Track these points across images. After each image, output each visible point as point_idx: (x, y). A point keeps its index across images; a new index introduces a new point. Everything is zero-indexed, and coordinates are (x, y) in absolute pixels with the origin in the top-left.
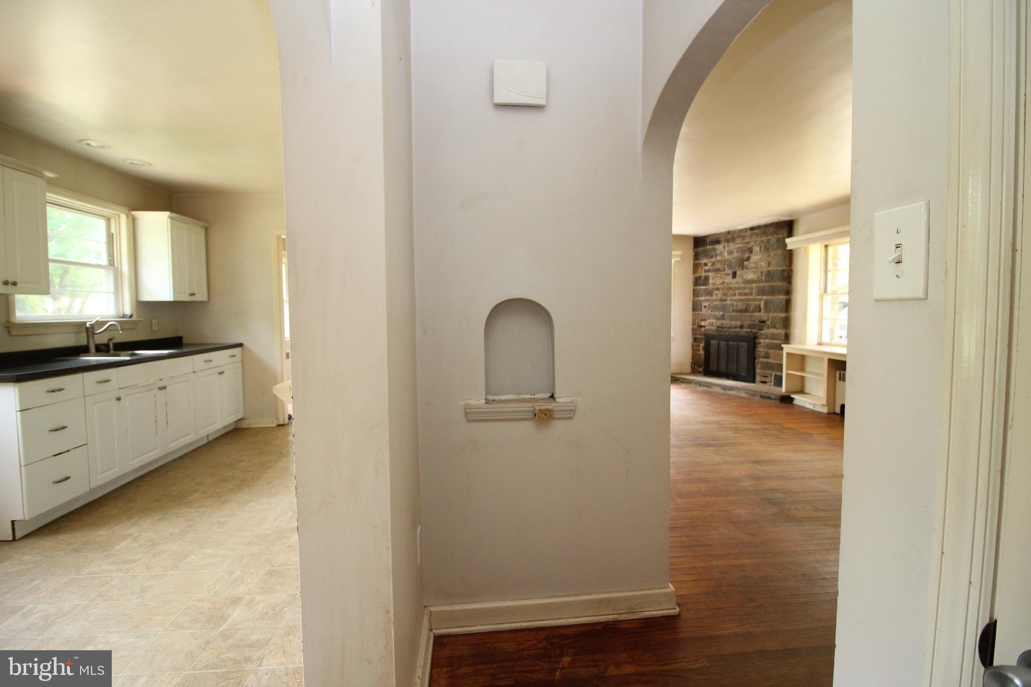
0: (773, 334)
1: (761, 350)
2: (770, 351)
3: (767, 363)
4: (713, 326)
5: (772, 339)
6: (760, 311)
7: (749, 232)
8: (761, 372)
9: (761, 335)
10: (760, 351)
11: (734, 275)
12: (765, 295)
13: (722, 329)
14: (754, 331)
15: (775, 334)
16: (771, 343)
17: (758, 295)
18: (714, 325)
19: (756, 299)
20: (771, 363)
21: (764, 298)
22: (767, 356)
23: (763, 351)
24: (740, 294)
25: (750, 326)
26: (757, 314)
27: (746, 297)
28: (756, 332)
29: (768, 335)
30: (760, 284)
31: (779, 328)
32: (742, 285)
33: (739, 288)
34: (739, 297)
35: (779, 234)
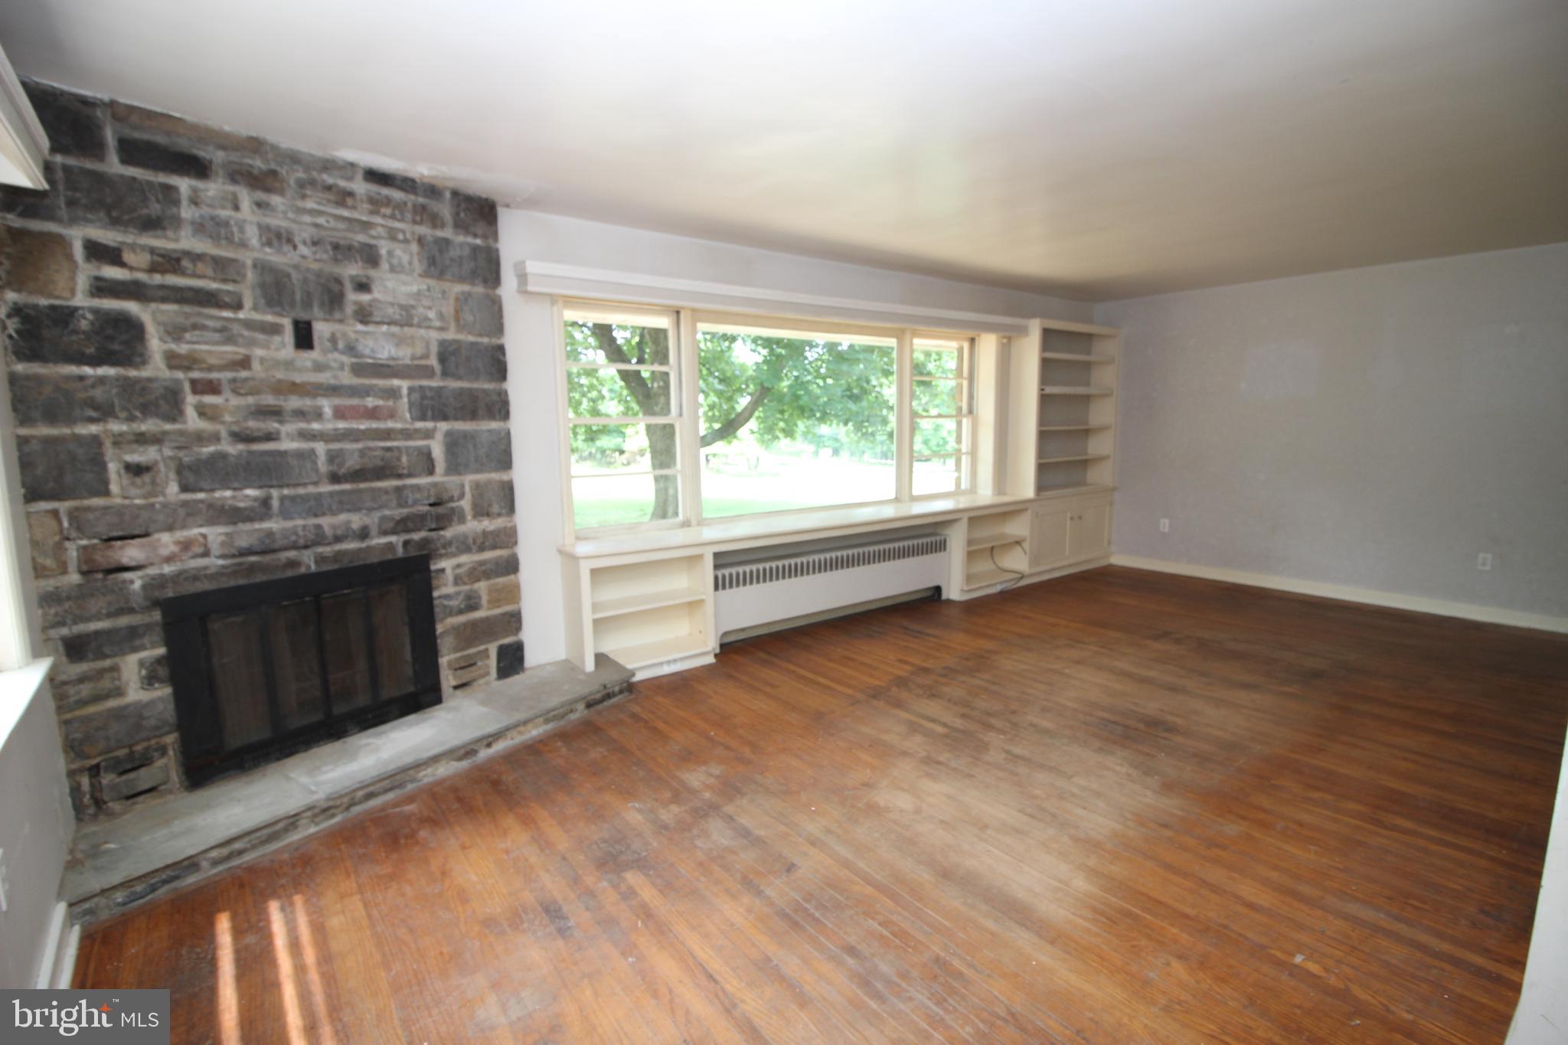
0: (485, 533)
1: (445, 589)
2: (476, 586)
3: (474, 624)
4: (206, 554)
5: (482, 549)
6: (431, 471)
7: (360, 187)
8: (457, 659)
9: (444, 547)
10: (448, 597)
11: (304, 338)
12: (445, 418)
13: (267, 559)
14: (416, 536)
15: (491, 533)
16: (482, 563)
17: (423, 418)
18: (216, 551)
19: (416, 431)
20: (487, 619)
21: (443, 426)
22: (471, 603)
23: (458, 593)
24: (340, 414)
25: (403, 525)
26: (423, 481)
27: (375, 425)
28: (425, 542)
29: (470, 540)
30: (425, 383)
31: (499, 515)
32: (347, 378)
33: (334, 390)
34: (341, 425)
35: (475, 236)
